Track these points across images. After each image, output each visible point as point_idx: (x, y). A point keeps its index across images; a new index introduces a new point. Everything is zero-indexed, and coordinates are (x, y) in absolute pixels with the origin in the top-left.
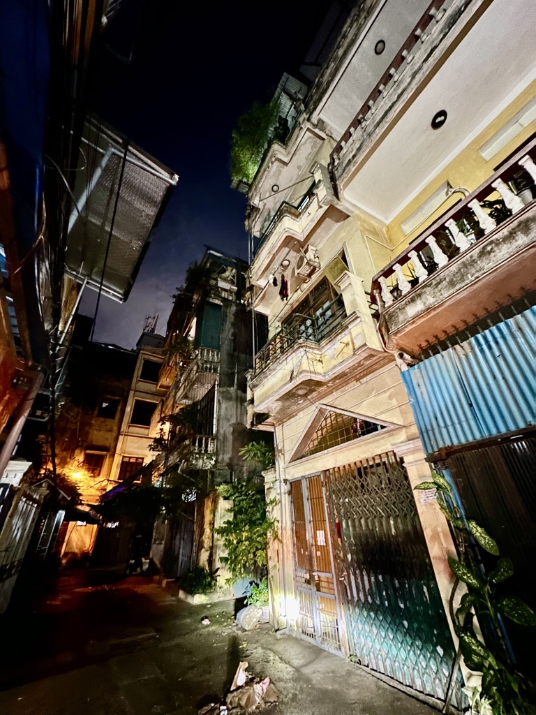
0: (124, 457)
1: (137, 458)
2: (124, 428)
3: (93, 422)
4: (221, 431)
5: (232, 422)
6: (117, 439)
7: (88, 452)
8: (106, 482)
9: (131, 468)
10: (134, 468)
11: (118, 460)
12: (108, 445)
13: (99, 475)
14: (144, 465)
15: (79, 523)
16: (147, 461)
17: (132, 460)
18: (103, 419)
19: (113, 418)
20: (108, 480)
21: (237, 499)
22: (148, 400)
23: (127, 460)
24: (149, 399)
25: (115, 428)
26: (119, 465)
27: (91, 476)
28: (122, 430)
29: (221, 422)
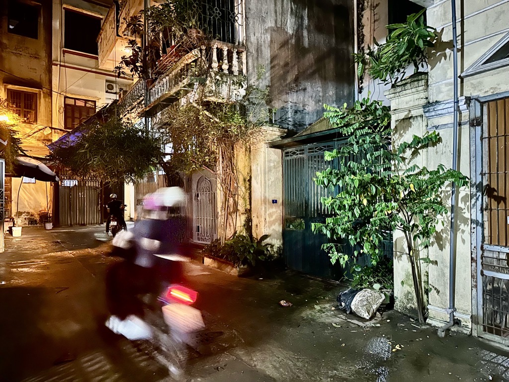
0: (66, 97)
1: (86, 101)
2: (56, 53)
3: (5, 41)
4: (253, 39)
5: (270, 25)
6: (50, 72)
7: (10, 86)
8: (48, 131)
9: (81, 115)
10: (84, 113)
11: (58, 102)
12: (38, 79)
13: (36, 120)
14: (97, 110)
15: (26, 179)
16: (100, 105)
17: (79, 103)
18: (20, 37)
19: (35, 36)
20: (52, 128)
21: (358, 133)
22: (85, 12)
23: (71, 102)
24: (87, 10)
25: (43, 54)
26: (62, 110)
27: (25, 122)
28: (53, 57)
29: (251, 21)
